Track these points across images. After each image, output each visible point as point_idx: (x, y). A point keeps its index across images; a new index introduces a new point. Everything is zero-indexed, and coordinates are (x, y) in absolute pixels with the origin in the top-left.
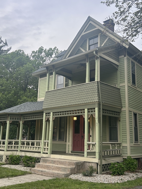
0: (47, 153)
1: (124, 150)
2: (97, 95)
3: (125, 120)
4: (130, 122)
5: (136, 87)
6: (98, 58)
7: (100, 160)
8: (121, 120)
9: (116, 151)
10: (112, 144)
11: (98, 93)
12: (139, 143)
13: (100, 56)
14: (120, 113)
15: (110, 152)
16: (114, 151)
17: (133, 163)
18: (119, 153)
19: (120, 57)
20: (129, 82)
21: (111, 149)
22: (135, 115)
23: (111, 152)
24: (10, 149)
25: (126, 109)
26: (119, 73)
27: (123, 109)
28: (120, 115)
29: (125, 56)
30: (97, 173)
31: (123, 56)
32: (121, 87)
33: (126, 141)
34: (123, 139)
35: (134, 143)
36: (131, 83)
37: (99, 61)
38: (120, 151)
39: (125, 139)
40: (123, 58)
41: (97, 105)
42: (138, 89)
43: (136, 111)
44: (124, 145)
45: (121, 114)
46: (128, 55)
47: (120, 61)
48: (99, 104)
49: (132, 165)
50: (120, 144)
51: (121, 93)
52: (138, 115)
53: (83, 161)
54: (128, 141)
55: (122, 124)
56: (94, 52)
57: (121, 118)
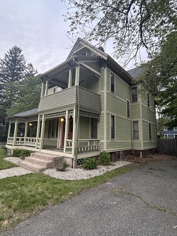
0: (39, 148)
1: (101, 145)
2: (75, 98)
3: (103, 121)
4: (108, 123)
5: (115, 94)
6: (78, 65)
7: (75, 156)
8: (100, 121)
9: (94, 147)
10: (90, 141)
11: (77, 95)
12: (115, 140)
13: (80, 64)
14: (99, 115)
15: (87, 148)
16: (91, 147)
17: (107, 157)
18: (96, 148)
19: (102, 69)
20: (108, 89)
21: (89, 145)
22: (113, 117)
23: (89, 148)
24: (17, 144)
25: (104, 112)
26: (100, 82)
27: (102, 112)
28: (99, 117)
29: (105, 68)
30: (72, 167)
31: (103, 68)
32: (101, 94)
33: (103, 138)
34: (101, 136)
35: (110, 140)
36: (110, 91)
37: (79, 68)
38: (98, 146)
39: (103, 136)
40: (103, 70)
41: (75, 107)
42: (116, 96)
43: (113, 114)
44: (102, 141)
45: (101, 116)
46: (107, 67)
47: (101, 72)
48: (77, 106)
49: (106, 159)
50: (98, 141)
51: (101, 98)
52: (115, 117)
53: (63, 156)
54: (105, 138)
55: (101, 124)
56: (73, 59)
57: (100, 119)
